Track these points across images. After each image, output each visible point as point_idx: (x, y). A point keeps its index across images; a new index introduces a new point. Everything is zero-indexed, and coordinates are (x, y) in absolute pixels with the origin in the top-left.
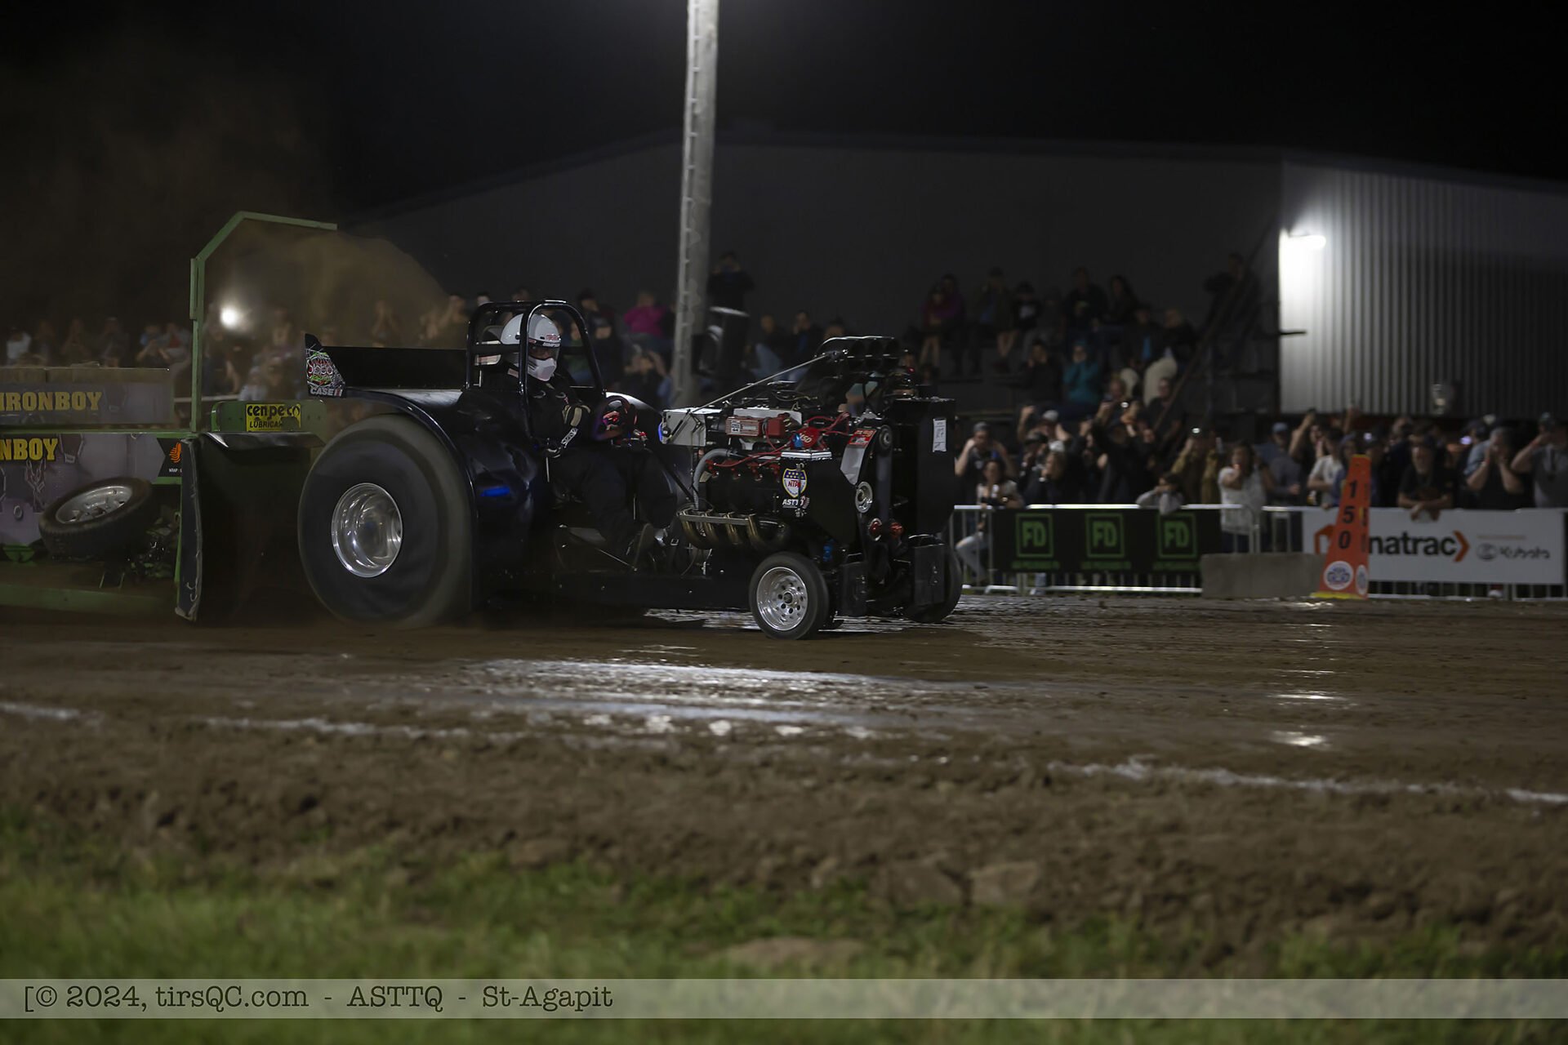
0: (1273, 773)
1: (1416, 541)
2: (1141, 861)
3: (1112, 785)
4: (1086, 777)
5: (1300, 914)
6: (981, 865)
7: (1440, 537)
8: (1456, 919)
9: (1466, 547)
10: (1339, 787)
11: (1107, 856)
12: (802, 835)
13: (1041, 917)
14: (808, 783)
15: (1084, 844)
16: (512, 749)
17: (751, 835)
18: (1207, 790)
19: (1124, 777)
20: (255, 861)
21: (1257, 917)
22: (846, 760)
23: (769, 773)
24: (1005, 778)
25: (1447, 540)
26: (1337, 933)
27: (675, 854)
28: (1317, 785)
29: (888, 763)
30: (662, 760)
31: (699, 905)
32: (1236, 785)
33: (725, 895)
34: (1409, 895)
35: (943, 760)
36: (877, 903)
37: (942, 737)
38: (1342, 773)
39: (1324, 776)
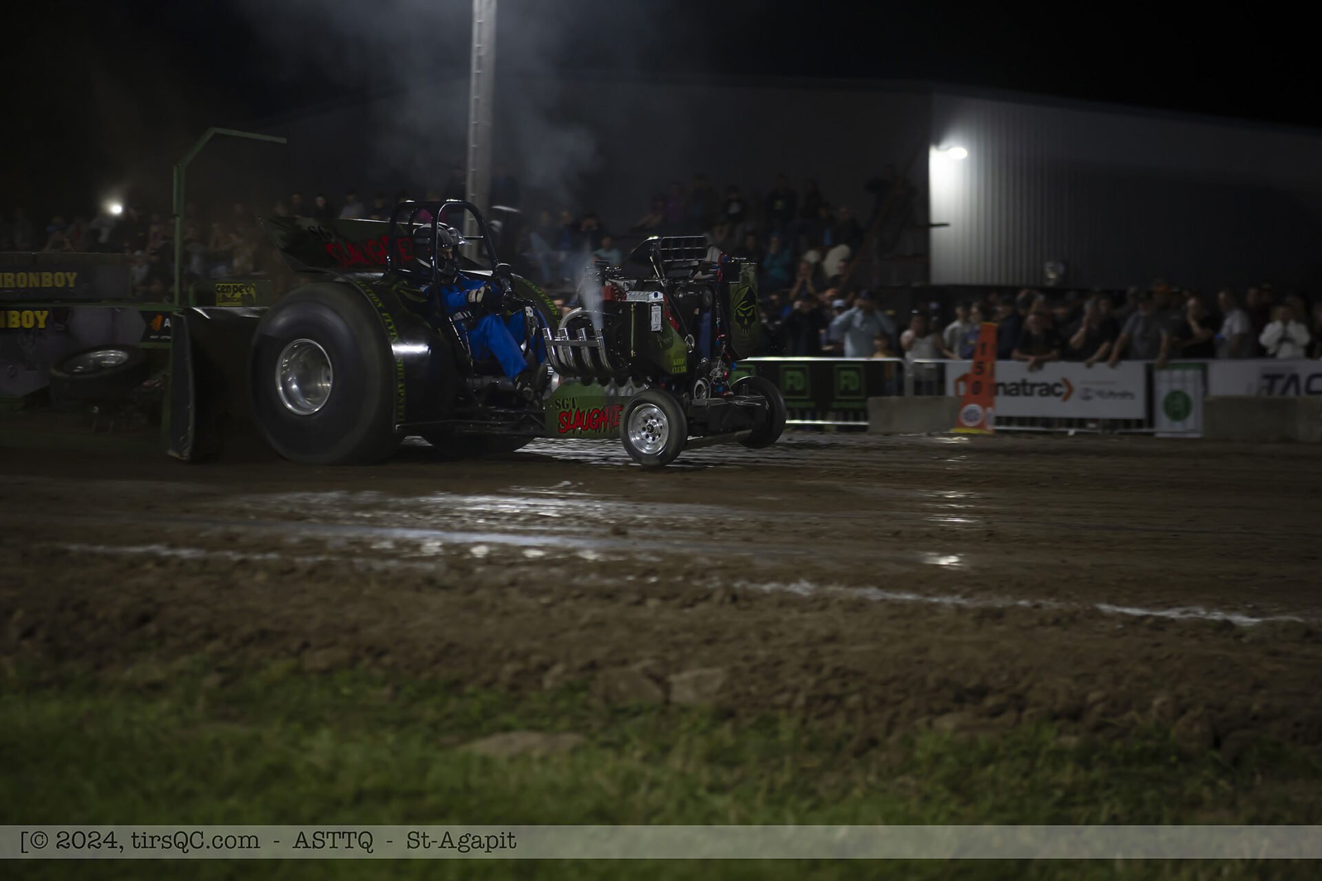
0: (913, 590)
1: (1033, 385)
2: (806, 667)
3: (786, 602)
4: (765, 595)
5: (931, 711)
6: (678, 671)
7: (1051, 381)
8: (1055, 717)
9: (1071, 390)
10: (963, 602)
11: (779, 663)
12: (538, 644)
13: (725, 714)
14: (545, 600)
15: (761, 653)
16: (311, 572)
17: (497, 646)
18: (860, 605)
19: (795, 594)
20: (98, 667)
21: (897, 714)
22: (577, 580)
23: (513, 591)
24: (701, 596)
25: (1057, 385)
26: (960, 728)
27: (436, 661)
28: (948, 600)
29: (609, 582)
30: (431, 581)
31: (453, 704)
32: (883, 601)
33: (473, 696)
34: (1018, 697)
35: (653, 580)
36: (595, 702)
37: (654, 559)
38: (967, 590)
39: (954, 593)
